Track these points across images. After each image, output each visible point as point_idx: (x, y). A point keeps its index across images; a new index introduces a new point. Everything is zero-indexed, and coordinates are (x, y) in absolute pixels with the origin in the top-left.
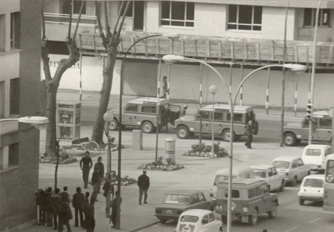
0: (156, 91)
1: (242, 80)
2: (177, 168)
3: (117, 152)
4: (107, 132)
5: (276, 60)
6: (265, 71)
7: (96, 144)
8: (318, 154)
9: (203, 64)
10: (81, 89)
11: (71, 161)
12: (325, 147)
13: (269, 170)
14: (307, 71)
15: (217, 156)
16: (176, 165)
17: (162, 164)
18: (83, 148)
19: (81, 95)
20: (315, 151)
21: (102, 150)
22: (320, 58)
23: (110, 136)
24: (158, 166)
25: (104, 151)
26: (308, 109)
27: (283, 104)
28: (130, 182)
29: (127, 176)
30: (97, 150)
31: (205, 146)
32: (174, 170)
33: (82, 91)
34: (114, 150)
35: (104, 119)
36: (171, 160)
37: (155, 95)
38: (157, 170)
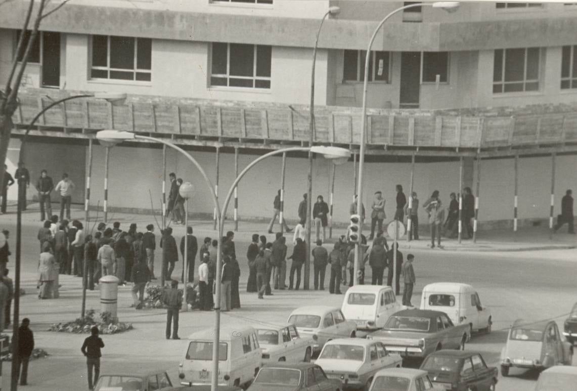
0: (84, 193)
1: (237, 174)
2: (120, 329)
5: (297, 139)
6: (276, 158)
8: (369, 301)
9: (168, 146)
12: (382, 290)
13: (283, 331)
14: (351, 159)
15: (192, 308)
16: (119, 324)
20: (364, 297)
22: (373, 136)
24: (86, 327)
26: (352, 225)
28: (35, 355)
32: (114, 332)
36: (110, 315)
37: (81, 201)
38: (85, 333)
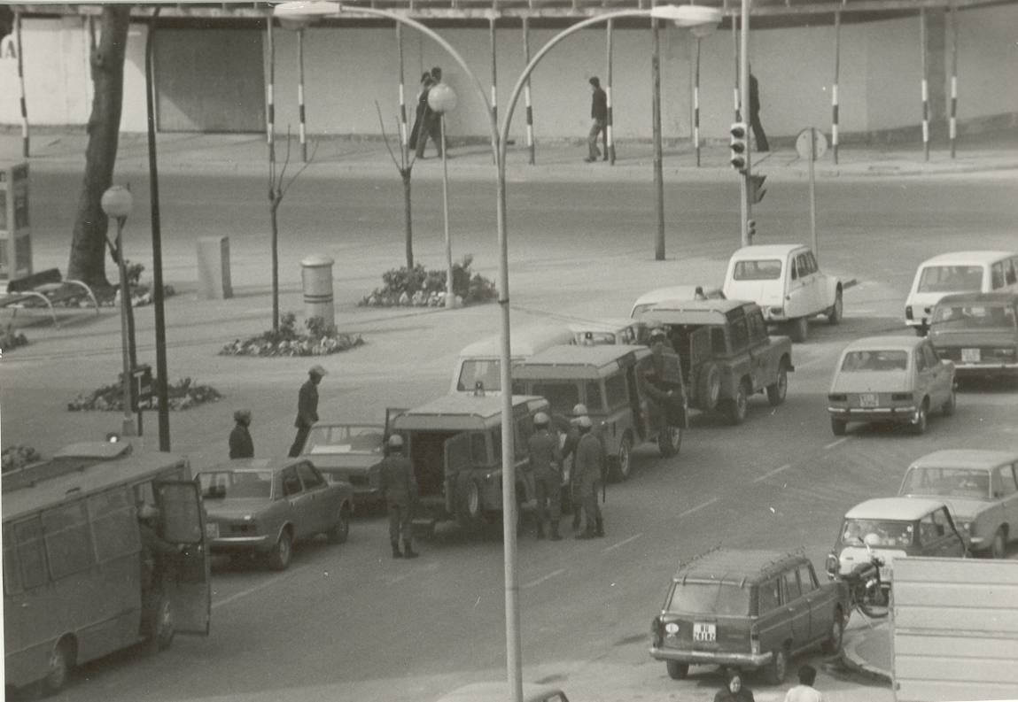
0: (264, 113)
1: (528, 61)
2: (342, 345)
3: (152, 308)
4: (115, 247)
6: (593, 32)
7: (83, 289)
8: (771, 272)
9: (403, 24)
10: (26, 121)
11: (9, 344)
12: (791, 252)
13: (623, 334)
14: (727, 25)
15: (462, 302)
16: (338, 337)
17: (295, 337)
18: (43, 304)
19: (27, 141)
20: (761, 266)
21: (105, 306)
23: (128, 262)
24: (282, 345)
25: (110, 306)
26: (734, 141)
27: (657, 129)
28: (199, 397)
29: (188, 381)
30: (88, 307)
31: (426, 274)
32: (330, 352)
33: (29, 127)
34: (141, 304)
35: (106, 210)
36: (321, 323)
37: (260, 128)
38: (281, 355)
